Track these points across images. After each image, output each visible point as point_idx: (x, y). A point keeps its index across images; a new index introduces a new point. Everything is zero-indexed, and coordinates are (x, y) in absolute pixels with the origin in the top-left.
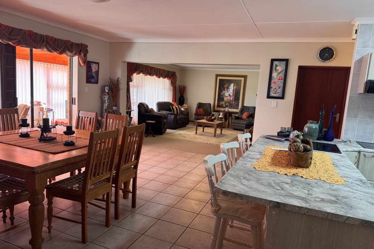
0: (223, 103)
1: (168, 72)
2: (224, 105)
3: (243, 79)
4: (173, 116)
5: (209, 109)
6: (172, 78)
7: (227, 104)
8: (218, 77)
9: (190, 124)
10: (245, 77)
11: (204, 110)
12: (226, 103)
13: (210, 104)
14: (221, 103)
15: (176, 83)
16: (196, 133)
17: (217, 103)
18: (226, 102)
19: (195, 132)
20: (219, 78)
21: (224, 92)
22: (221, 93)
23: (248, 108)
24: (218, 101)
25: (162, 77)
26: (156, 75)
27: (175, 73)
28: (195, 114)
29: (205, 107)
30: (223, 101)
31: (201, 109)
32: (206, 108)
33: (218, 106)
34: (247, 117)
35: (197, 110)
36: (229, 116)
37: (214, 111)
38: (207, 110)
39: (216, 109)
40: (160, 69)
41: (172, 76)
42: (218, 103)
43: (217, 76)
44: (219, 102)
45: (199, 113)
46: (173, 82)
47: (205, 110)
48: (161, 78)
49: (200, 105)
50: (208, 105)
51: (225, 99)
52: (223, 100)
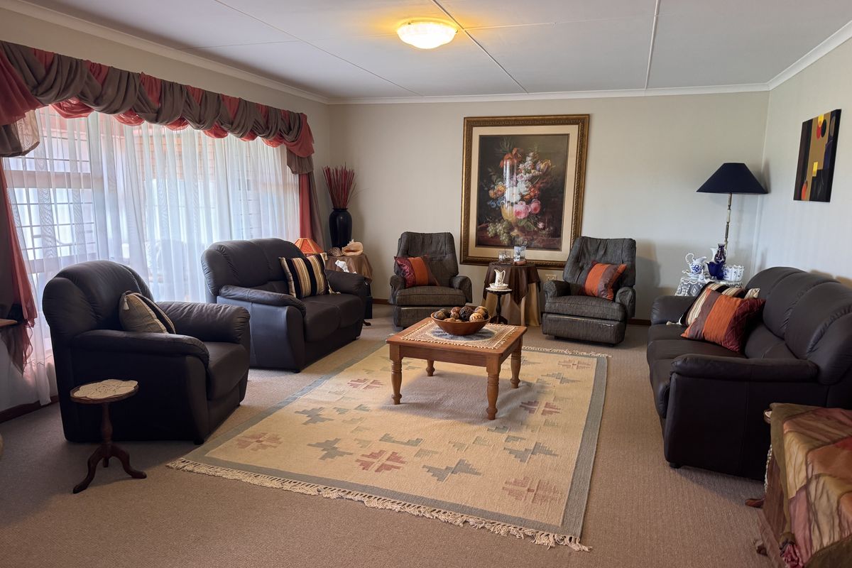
0: (500, 228)
1: (267, 111)
2: (504, 238)
3: (573, 131)
4: (284, 312)
5: (448, 257)
6: (289, 138)
7: (515, 233)
8: (474, 129)
9: (378, 316)
10: (582, 122)
11: (428, 262)
12: (510, 228)
13: (450, 237)
14: (491, 230)
15: (309, 158)
16: (397, 398)
17: (478, 231)
18: (510, 224)
19: (391, 391)
20: (478, 132)
21: (499, 187)
22: (491, 193)
23: (602, 245)
24: (479, 222)
25: (232, 131)
26: (200, 122)
27: (301, 118)
28: (394, 282)
29: (433, 249)
30: (499, 221)
31: (416, 260)
32: (435, 252)
33: (481, 242)
34: (606, 286)
35: (399, 265)
36: (529, 281)
37: (468, 261)
38: (441, 260)
39: (474, 251)
40: (220, 98)
41: (290, 129)
42: (481, 230)
43: (471, 123)
44: (484, 225)
45: (408, 276)
46: (297, 153)
47: (431, 260)
48: (230, 135)
49: (413, 243)
50: (442, 239)
51: (508, 211)
52: (497, 215)
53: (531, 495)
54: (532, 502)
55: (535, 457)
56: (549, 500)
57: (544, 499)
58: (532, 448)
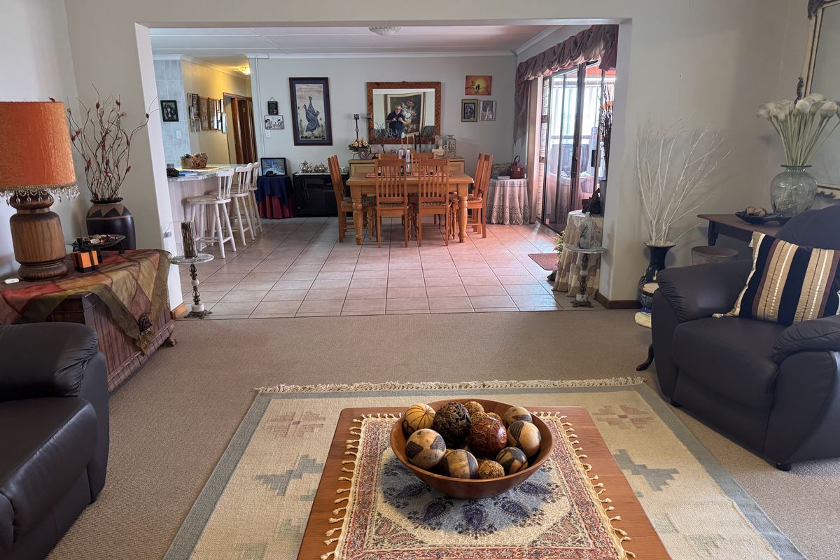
53: (296, 419)
54: (295, 413)
55: (288, 467)
56: (279, 418)
57: (283, 418)
58: (292, 481)
